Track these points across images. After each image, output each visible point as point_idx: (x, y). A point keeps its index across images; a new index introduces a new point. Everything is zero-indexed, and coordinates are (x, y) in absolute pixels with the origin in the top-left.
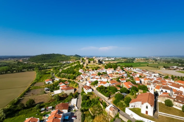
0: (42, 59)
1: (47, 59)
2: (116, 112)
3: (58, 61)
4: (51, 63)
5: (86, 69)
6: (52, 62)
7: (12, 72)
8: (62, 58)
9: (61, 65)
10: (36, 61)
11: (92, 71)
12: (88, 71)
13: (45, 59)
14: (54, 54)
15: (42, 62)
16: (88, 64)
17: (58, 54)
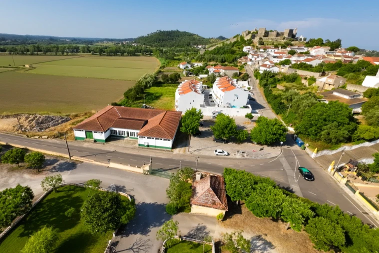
0: (159, 40)
1: (167, 40)
2: (341, 82)
3: (188, 45)
4: (175, 48)
5: (259, 46)
6: (178, 46)
7: (122, 55)
8: (194, 39)
9: (195, 51)
10: (150, 44)
11: (272, 48)
12: (264, 49)
13: (163, 40)
14: (178, 32)
15: (159, 46)
16: (263, 38)
17: (185, 32)
